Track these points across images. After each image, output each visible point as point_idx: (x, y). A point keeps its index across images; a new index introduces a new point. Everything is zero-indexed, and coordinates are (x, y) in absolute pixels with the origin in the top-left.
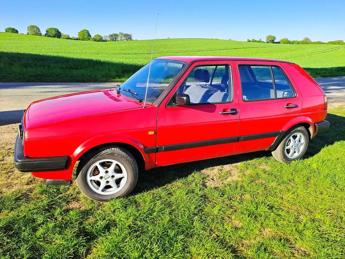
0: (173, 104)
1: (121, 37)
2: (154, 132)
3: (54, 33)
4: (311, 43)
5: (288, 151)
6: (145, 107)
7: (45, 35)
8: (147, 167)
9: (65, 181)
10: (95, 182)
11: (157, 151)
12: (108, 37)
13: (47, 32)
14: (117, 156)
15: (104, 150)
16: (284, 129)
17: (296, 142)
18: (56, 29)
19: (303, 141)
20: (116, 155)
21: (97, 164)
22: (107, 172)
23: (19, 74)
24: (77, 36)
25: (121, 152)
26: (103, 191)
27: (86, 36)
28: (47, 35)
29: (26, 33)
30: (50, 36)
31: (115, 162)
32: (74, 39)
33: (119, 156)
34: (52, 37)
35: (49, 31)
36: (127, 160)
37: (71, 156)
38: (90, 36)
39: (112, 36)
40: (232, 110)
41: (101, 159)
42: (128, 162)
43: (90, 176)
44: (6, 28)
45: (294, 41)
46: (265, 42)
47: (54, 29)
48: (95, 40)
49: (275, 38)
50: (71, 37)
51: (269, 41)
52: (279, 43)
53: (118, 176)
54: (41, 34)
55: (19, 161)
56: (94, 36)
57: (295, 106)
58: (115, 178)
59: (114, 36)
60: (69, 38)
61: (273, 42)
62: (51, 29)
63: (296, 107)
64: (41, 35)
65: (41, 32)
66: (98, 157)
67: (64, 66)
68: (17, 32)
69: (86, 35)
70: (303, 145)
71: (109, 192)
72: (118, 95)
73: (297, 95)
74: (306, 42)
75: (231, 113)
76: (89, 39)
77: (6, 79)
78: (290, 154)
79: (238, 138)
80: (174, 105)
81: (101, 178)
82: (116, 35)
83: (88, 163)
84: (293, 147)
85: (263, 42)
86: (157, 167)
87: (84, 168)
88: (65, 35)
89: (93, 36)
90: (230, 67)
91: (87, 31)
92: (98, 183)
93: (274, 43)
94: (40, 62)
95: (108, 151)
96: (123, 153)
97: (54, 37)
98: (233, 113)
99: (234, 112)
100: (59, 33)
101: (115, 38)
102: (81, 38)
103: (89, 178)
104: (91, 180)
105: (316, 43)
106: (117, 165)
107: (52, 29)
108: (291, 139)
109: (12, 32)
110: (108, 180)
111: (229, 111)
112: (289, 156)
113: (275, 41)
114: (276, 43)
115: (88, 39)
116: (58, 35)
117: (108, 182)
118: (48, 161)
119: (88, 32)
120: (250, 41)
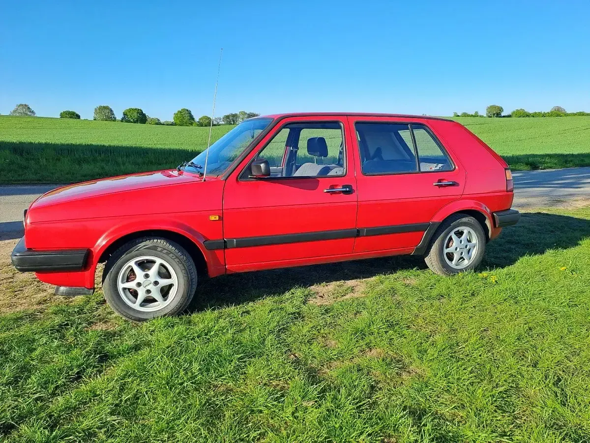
0: (249, 176)
1: (243, 119)
2: (219, 216)
3: (135, 115)
4: (567, 115)
5: (450, 257)
6: (205, 180)
7: (122, 121)
8: (213, 272)
9: (86, 289)
10: (131, 293)
11: (226, 247)
12: (222, 120)
13: (125, 114)
14: (161, 251)
15: (142, 242)
16: (437, 219)
17: (463, 243)
18: (139, 109)
19: (475, 240)
20: (159, 249)
21: (132, 263)
22: (147, 276)
23: (68, 174)
24: (171, 120)
25: (168, 245)
26: (141, 305)
27: (185, 118)
28: (125, 119)
29: (92, 119)
30: (129, 121)
31: (159, 261)
32: (168, 125)
33: (165, 251)
34: (132, 122)
35: (128, 113)
36: (177, 257)
37: (92, 249)
38: (193, 119)
39: (228, 117)
40: (344, 187)
41: (137, 256)
42: (178, 260)
43: (123, 282)
44: (62, 112)
45: (536, 113)
46: (485, 116)
47: (136, 109)
48: (201, 125)
49: (501, 109)
50: (162, 121)
51: (493, 115)
52: (509, 116)
53: (164, 282)
54: (115, 118)
55: (18, 255)
56: (200, 119)
57: (451, 183)
58: (160, 286)
59: (231, 118)
60: (158, 123)
61: (498, 115)
62: (131, 110)
63: (454, 184)
64: (115, 120)
65: (116, 116)
66: (133, 253)
67: (140, 160)
68: (78, 117)
69: (187, 118)
70: (476, 247)
71: (151, 308)
72: (179, 172)
73: (457, 167)
74: (558, 113)
75: (343, 192)
76: (192, 124)
77: (45, 180)
78: (454, 262)
79: (358, 231)
80: (250, 178)
81: (139, 285)
82: (235, 116)
83: (119, 262)
84: (458, 249)
85: (481, 116)
86: (228, 273)
87: (113, 270)
88: (153, 119)
89: (197, 119)
90: (342, 125)
91: (188, 110)
92: (135, 294)
93: (500, 117)
94: (103, 155)
95: (149, 243)
96: (170, 247)
97: (135, 122)
98: (346, 191)
99: (348, 189)
100: (144, 115)
101: (234, 121)
102: (178, 122)
103: (121, 286)
104: (124, 289)
105: (574, 115)
106: (162, 265)
107: (133, 109)
108: (453, 237)
109: (71, 117)
110: (148, 288)
111: (340, 189)
112: (453, 264)
113: (503, 114)
114: (504, 117)
115: (190, 123)
116: (142, 118)
117: (148, 291)
118: (58, 255)
119: (189, 113)
120: (458, 116)
